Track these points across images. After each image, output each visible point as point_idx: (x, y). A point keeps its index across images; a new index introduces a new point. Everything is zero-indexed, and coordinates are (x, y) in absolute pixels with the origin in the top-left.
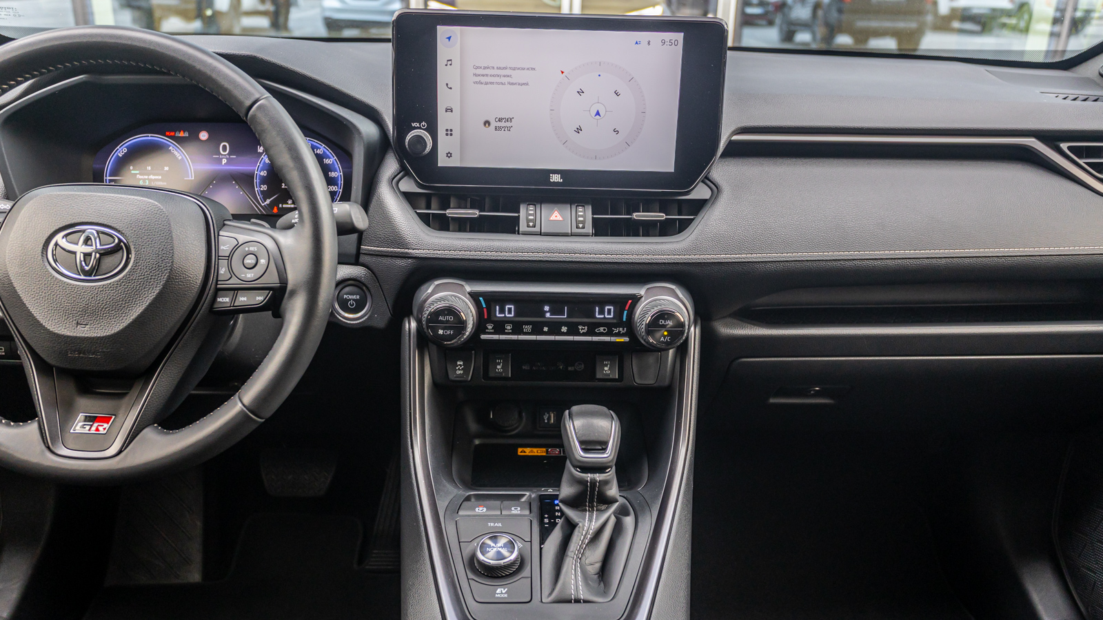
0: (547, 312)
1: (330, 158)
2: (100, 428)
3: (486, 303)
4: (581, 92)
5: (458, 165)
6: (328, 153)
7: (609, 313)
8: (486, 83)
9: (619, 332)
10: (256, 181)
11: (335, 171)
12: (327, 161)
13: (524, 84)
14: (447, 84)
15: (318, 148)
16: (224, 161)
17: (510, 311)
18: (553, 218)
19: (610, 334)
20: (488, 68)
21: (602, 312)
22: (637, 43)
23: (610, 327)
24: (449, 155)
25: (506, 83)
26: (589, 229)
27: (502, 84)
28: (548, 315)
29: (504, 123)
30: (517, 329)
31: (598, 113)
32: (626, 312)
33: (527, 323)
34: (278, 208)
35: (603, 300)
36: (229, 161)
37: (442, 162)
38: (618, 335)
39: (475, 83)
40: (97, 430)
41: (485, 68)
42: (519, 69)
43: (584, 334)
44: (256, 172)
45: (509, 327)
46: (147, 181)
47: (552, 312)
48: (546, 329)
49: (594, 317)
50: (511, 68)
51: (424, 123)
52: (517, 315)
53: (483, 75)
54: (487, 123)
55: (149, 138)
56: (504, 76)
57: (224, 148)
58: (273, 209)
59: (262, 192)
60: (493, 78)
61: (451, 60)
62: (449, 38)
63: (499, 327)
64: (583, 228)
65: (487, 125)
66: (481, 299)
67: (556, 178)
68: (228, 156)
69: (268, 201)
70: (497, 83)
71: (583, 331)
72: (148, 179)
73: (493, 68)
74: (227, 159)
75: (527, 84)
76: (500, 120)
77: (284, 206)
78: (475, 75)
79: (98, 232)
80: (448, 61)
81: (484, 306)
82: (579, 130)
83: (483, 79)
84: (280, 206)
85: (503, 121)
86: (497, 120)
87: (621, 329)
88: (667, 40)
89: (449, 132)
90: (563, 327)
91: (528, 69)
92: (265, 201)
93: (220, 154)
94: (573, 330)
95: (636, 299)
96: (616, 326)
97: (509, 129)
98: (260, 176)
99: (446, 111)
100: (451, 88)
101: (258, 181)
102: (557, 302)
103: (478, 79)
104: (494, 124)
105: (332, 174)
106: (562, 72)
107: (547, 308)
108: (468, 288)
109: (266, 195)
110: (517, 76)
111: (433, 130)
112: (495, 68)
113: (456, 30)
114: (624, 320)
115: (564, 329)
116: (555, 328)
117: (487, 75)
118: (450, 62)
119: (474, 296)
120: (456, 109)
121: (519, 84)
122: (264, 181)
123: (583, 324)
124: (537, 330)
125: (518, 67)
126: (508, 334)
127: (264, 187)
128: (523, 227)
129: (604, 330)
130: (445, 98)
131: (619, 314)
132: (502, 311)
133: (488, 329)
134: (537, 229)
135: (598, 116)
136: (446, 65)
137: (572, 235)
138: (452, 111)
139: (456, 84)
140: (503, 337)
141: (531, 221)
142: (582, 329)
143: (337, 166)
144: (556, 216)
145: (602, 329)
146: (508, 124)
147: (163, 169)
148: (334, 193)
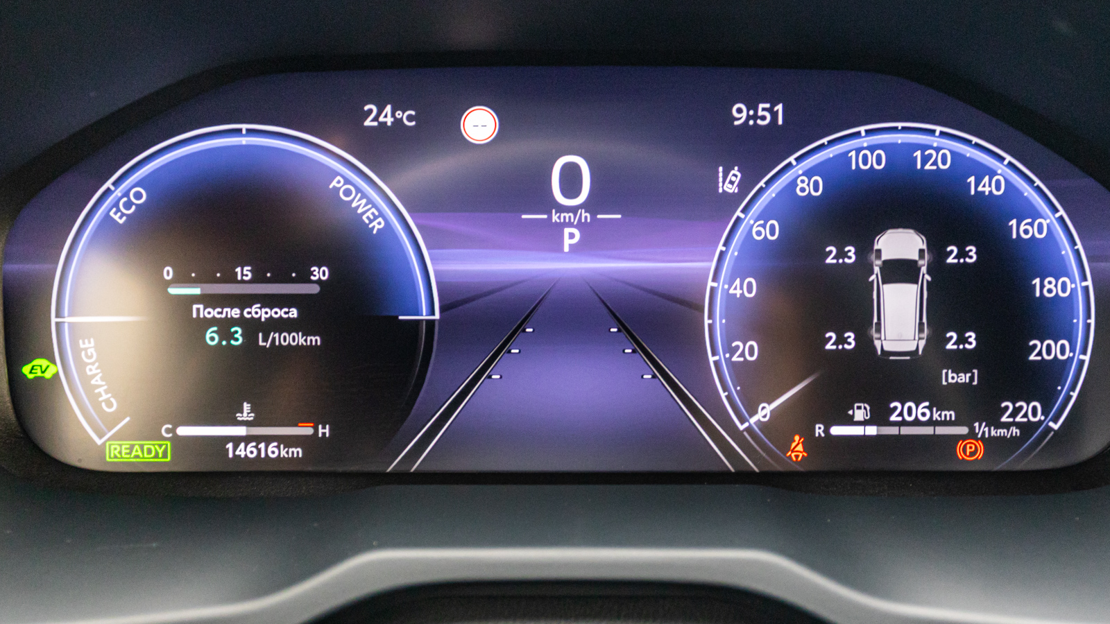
1: (1036, 215)
6: (1028, 191)
10: (714, 322)
11: (1059, 269)
12: (1022, 229)
15: (981, 171)
16: (570, 237)
34: (811, 443)
36: (594, 238)
44: (710, 284)
46: (238, 331)
55: (244, 141)
57: (571, 180)
58: (786, 447)
59: (738, 371)
68: (585, 215)
69: (764, 412)
72: (241, 321)
74: (581, 226)
77: (836, 430)
84: (819, 430)
92: (753, 412)
93: (549, 204)
98: (729, 298)
101: (719, 322)
105: (1048, 287)
109: (753, 384)
122: (742, 321)
127: (748, 350)
143: (1067, 251)
147: (305, 278)
148: (1056, 370)
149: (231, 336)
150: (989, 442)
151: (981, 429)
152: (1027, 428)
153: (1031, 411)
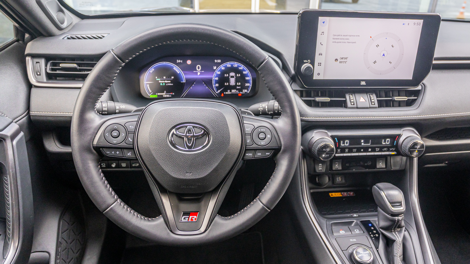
0: (362, 143)
1: (246, 71)
2: (193, 219)
3: (338, 140)
4: (377, 46)
5: (322, 78)
6: (245, 69)
7: (388, 142)
8: (338, 42)
9: (392, 150)
10: (213, 82)
11: (248, 77)
12: (244, 73)
13: (354, 43)
14: (321, 43)
15: (240, 67)
16: (199, 74)
17: (347, 143)
18: (361, 100)
19: (388, 151)
20: (339, 35)
21: (385, 142)
22: (403, 24)
23: (388, 148)
24: (319, 74)
25: (347, 42)
26: (377, 105)
27: (345, 42)
28: (363, 144)
29: (343, 60)
30: (351, 151)
31: (384, 55)
32: (395, 141)
33: (355, 148)
34: (224, 94)
35: (385, 137)
36: (201, 73)
37: (315, 77)
38: (392, 151)
39: (333, 42)
40: (192, 219)
41: (338, 36)
42: (352, 36)
43: (378, 152)
44: (213, 78)
45: (347, 150)
47: (365, 143)
48: (362, 150)
49: (382, 144)
50: (349, 36)
51: (309, 60)
52: (350, 144)
53: (337, 39)
54: (336, 60)
55: (164, 64)
56: (346, 39)
57: (199, 68)
58: (221, 95)
59: (216, 87)
60: (341, 40)
61: (323, 32)
62: (324, 22)
63: (343, 150)
64: (374, 104)
65: (336, 61)
66: (336, 138)
67: (363, 83)
68: (200, 71)
69: (219, 91)
70: (343, 42)
71: (377, 150)
73: (342, 35)
74: (200, 72)
75: (355, 43)
76: (342, 58)
77: (226, 93)
78: (334, 39)
79: (194, 127)
80: (322, 32)
81: (337, 141)
82: (375, 62)
83: (337, 41)
84: (225, 93)
85: (343, 59)
86: (341, 58)
87: (393, 149)
88: (416, 23)
89: (320, 64)
90: (369, 149)
91: (356, 36)
92: (218, 91)
93: (196, 70)
94: (373, 150)
95: (399, 136)
96: (391, 147)
97: (345, 62)
98: (215, 80)
99: (319, 55)
100: (322, 45)
101: (214, 82)
102: (367, 138)
103: (334, 40)
104: (339, 60)
105: (247, 78)
106: (371, 37)
107: (362, 141)
108: (330, 134)
109: (218, 88)
110: (351, 39)
111: (313, 63)
112: (343, 35)
113: (327, 18)
114: (395, 144)
115: (370, 150)
116: (366, 149)
117: (339, 39)
118: (323, 33)
119: (333, 137)
120: (324, 54)
121: (352, 43)
122: (217, 82)
123: (378, 147)
124: (359, 150)
125: (352, 35)
126: (347, 153)
127: (217, 85)
128: (349, 105)
129: (386, 149)
130: (319, 49)
131: (392, 143)
132: (344, 143)
133: (338, 151)
134: (355, 106)
135: (384, 56)
136: (321, 34)
137: (370, 108)
138: (322, 55)
139: (324, 43)
140: (345, 155)
141: (352, 102)
142: (377, 149)
143: (249, 75)
144: (362, 100)
145: (385, 149)
146: (345, 60)
147: (171, 78)
148: (248, 87)
149: (163, 84)
150: (242, 94)
151: (241, 93)
152: (245, 92)
153: (246, 91)
